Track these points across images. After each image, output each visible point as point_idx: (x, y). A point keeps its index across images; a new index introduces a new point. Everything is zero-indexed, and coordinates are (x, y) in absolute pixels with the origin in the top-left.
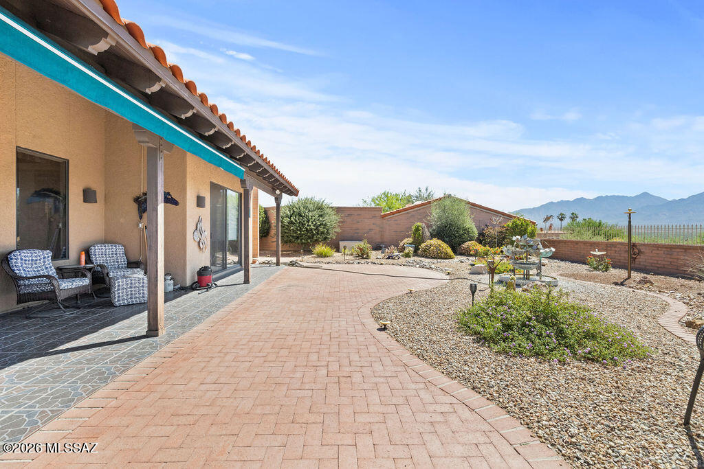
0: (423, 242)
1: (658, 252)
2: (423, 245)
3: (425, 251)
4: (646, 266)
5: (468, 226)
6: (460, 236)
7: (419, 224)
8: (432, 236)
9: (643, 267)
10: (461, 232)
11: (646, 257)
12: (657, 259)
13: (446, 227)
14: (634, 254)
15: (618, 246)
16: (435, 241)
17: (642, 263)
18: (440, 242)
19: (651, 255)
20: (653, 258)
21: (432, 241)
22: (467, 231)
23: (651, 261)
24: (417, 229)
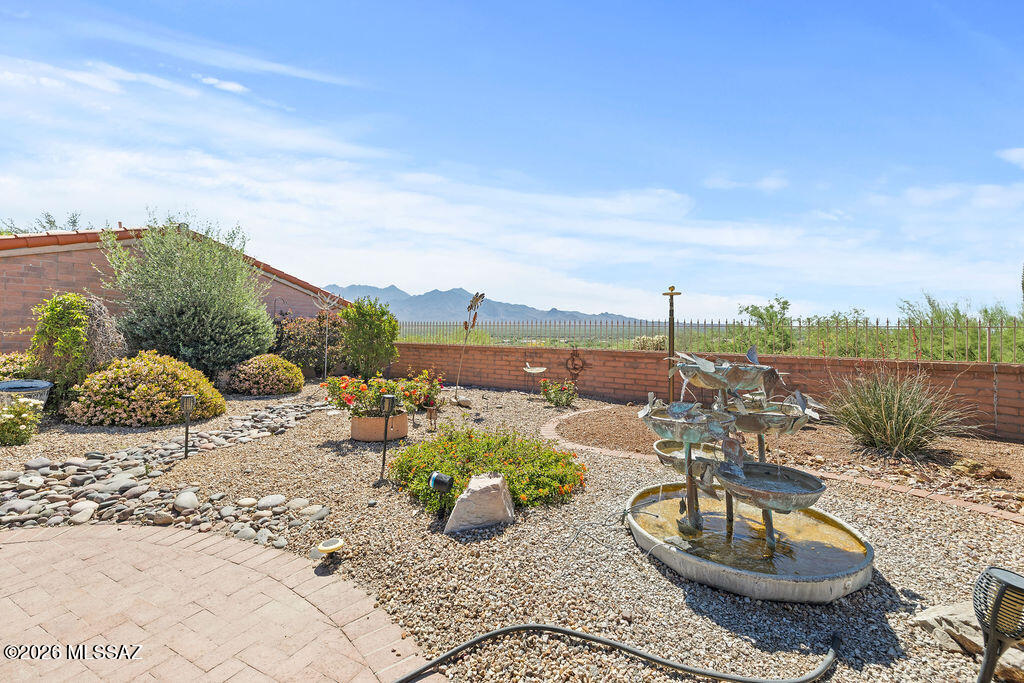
0: (94, 368)
1: (613, 364)
2: (95, 380)
3: (106, 400)
4: (595, 388)
5: (252, 313)
6: (232, 342)
7: (71, 297)
8: (137, 343)
9: (590, 390)
10: (235, 329)
11: (594, 374)
12: (614, 375)
13: (181, 313)
14: (575, 369)
15: (545, 355)
16: (149, 362)
17: (587, 383)
18: (171, 364)
19: (604, 369)
20: (607, 374)
21: (136, 363)
22: (251, 327)
23: (603, 379)
24: (63, 318)
